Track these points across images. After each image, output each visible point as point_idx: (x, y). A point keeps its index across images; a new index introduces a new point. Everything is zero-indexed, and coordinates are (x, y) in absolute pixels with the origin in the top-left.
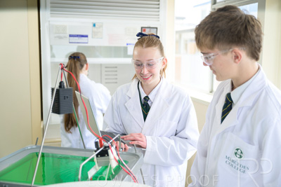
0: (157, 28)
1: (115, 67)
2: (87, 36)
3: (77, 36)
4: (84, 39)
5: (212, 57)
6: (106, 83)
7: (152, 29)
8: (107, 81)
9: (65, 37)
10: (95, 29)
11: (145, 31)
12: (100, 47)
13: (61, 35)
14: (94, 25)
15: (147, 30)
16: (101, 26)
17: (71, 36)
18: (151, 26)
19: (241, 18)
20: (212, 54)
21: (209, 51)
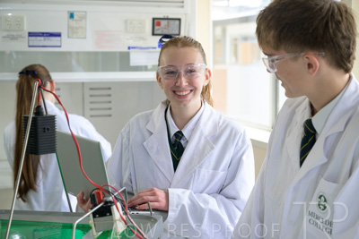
0: (179, 20)
1: (107, 88)
2: (59, 35)
3: (43, 34)
4: (54, 41)
5: (276, 62)
6: (92, 116)
7: (171, 22)
8: (94, 113)
9: (21, 36)
10: (73, 23)
11: (159, 24)
12: (78, 53)
13: (15, 33)
14: (72, 16)
15: (163, 23)
16: (84, 18)
17: (31, 34)
18: (170, 17)
19: (321, 8)
20: (276, 57)
21: (273, 51)
